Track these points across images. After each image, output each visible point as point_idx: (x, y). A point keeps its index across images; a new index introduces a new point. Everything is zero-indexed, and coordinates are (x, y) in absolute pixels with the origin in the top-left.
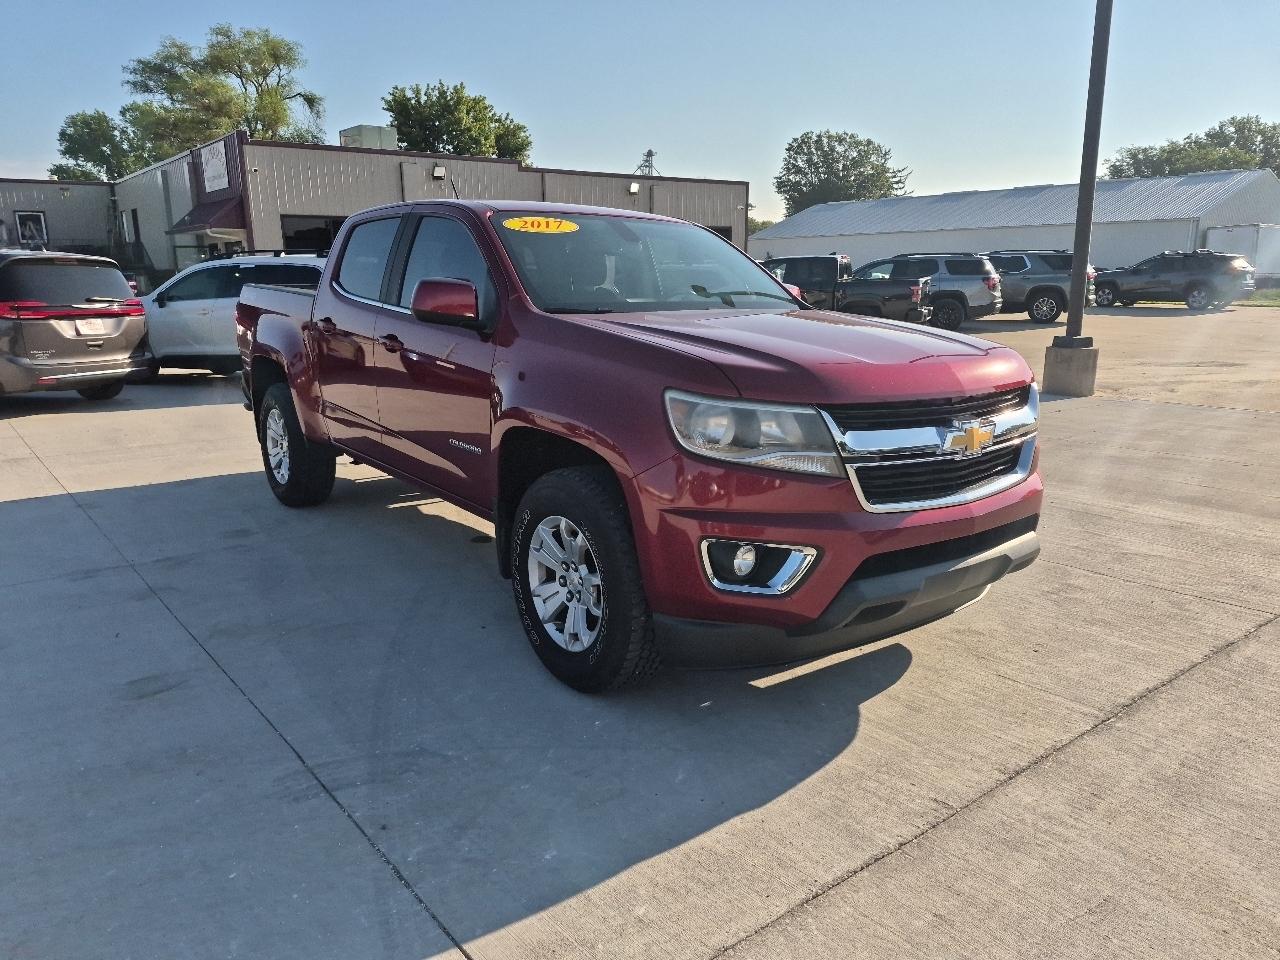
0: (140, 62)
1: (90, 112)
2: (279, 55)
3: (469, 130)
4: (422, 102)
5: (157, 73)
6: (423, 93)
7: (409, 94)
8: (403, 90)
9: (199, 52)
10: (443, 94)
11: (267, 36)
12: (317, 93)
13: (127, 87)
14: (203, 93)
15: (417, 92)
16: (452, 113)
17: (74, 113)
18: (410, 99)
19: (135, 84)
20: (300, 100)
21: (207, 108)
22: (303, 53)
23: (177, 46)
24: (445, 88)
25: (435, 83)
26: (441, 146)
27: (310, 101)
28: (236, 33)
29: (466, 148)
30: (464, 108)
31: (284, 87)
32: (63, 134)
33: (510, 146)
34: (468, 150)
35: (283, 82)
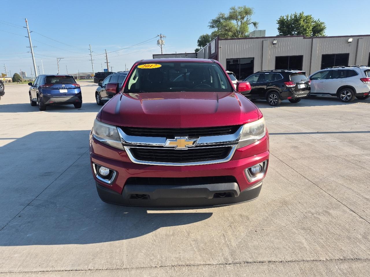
0: (213, 20)
1: (205, 34)
2: (247, 12)
3: (303, 26)
4: (289, 20)
5: (216, 23)
6: (289, 17)
7: (285, 18)
8: (283, 17)
9: (227, 15)
10: (296, 16)
11: (245, 7)
12: (257, 22)
13: (209, 27)
14: (225, 26)
15: (287, 17)
16: (298, 22)
17: (201, 35)
18: (284, 19)
19: (211, 26)
20: (252, 24)
21: (226, 30)
22: (254, 11)
23: (222, 14)
24: (297, 14)
25: (294, 13)
26: (293, 32)
27: (255, 24)
28: (236, 8)
29: (301, 33)
30: (302, 20)
31: (248, 21)
32: (198, 41)
33: (318, 30)
34: (302, 33)
35: (248, 20)
